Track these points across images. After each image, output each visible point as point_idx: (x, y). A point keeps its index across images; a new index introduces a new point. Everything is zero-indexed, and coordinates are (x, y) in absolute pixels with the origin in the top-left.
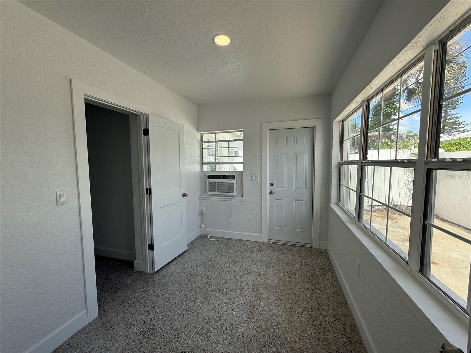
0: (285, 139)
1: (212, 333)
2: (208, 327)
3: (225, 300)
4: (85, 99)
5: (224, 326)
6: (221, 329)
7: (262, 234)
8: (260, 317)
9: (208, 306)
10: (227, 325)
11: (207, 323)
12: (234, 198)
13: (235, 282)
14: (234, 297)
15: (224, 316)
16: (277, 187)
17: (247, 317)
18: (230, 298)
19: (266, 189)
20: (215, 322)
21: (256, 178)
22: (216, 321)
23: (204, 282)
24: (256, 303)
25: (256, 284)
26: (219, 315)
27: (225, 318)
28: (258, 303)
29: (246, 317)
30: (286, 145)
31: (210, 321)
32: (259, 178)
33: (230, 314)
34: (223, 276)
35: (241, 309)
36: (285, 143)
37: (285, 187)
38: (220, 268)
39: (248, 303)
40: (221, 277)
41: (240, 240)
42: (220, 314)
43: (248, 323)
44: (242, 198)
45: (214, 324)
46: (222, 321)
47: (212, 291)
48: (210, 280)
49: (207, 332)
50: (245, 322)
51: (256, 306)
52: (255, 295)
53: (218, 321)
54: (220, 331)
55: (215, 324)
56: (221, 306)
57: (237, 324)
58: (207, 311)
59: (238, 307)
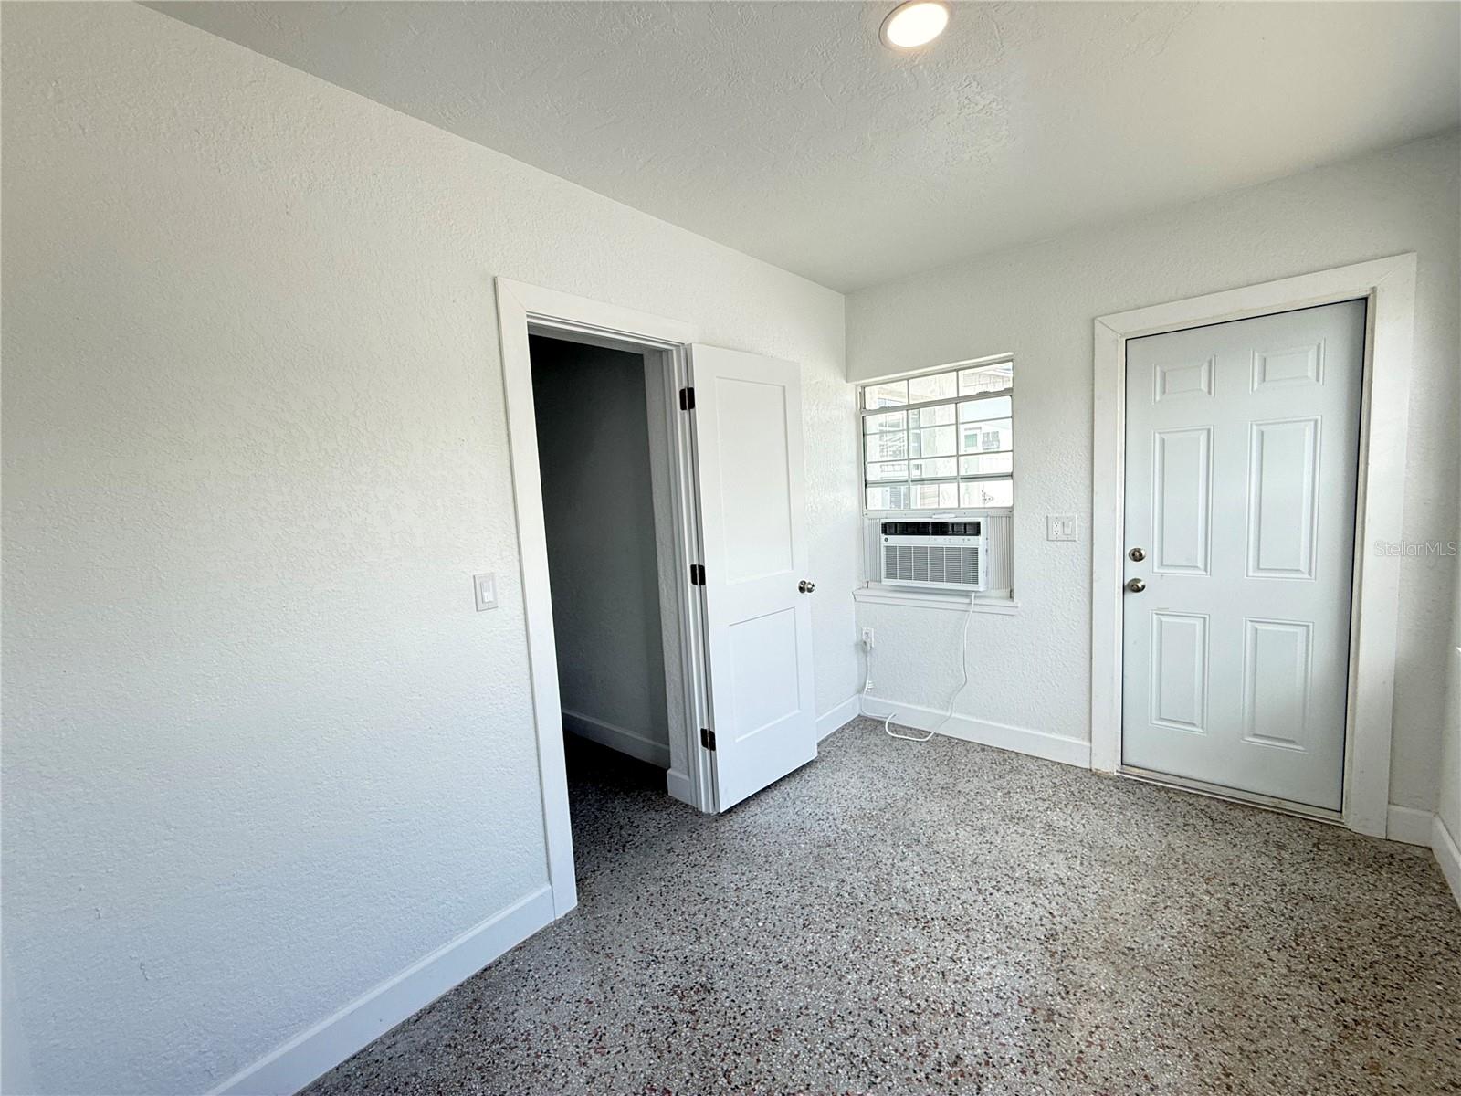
0: (1204, 370)
1: (885, 1062)
2: (872, 1036)
3: (938, 959)
4: (530, 326)
5: (929, 1056)
6: (919, 1059)
7: (1091, 741)
8: (1075, 1064)
9: (876, 964)
10: (940, 1054)
11: (871, 1022)
12: (978, 601)
13: (975, 901)
14: (972, 957)
15: (932, 1016)
16: (1162, 564)
17: (1021, 1047)
18: (955, 958)
19: (1112, 573)
20: (898, 1028)
21: (1068, 531)
22: (901, 1027)
23: (867, 876)
24: (1061, 1005)
25: (1059, 928)
26: (912, 1008)
27: (935, 1027)
28: (1070, 1006)
29: (1015, 1044)
30: (1210, 392)
31: (879, 1020)
32: (1079, 531)
33: (953, 1016)
34: (932, 869)
35: (996, 1011)
36: (1204, 386)
37: (1202, 567)
38: (924, 840)
39: (1027, 995)
40: (925, 873)
41: (1003, 751)
42: (918, 1005)
43: (1023, 1072)
44: (1009, 603)
45: (894, 1035)
46: (925, 1032)
47: (891, 915)
48: (888, 874)
49: (870, 1057)
50: (1012, 1065)
51: (1060, 1015)
52: (1058, 971)
53: (908, 1028)
54: (915, 1065)
55: (898, 1035)
56: (923, 979)
57: (980, 1064)
58: (871, 981)
59: (988, 1001)
